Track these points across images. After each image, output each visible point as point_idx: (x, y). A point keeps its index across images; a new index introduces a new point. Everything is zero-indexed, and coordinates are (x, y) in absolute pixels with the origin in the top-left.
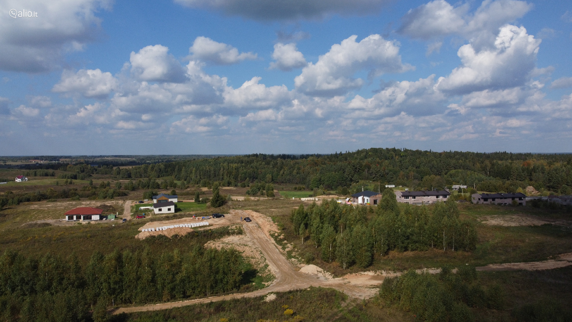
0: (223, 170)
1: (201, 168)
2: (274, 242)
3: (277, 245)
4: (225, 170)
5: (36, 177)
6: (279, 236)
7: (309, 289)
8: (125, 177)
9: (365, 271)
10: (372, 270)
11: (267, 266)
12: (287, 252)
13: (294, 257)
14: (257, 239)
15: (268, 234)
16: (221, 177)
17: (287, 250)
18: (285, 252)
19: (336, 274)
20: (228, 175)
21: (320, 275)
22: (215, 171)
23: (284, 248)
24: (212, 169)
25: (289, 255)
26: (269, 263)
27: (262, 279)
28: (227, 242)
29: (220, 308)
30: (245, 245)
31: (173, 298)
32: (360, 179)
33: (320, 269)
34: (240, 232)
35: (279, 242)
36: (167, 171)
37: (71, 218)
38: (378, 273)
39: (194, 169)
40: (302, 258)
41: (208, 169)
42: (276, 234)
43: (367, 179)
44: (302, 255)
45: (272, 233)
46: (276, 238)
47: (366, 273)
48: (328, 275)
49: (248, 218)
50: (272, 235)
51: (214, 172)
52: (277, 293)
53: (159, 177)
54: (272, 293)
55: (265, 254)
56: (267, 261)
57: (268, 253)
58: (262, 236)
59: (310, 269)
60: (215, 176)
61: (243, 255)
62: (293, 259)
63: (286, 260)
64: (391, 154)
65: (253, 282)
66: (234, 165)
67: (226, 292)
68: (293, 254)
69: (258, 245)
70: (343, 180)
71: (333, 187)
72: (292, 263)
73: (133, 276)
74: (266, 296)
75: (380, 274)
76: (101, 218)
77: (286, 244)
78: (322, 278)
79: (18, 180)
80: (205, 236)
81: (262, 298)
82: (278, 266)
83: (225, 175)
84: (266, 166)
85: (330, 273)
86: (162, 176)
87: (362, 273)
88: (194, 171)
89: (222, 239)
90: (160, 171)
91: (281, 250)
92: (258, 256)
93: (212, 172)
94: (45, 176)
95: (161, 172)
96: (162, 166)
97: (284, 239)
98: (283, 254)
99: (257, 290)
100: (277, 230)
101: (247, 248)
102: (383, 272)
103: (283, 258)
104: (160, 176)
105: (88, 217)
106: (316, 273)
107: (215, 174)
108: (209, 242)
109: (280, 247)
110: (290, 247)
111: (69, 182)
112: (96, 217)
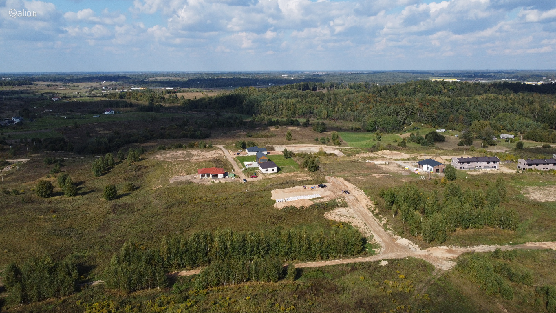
0: (283, 105)
2: (372, 215)
3: (375, 218)
4: (284, 106)
5: (118, 108)
6: (375, 210)
7: (407, 258)
9: (441, 246)
11: (372, 236)
12: (383, 224)
13: (389, 229)
14: (359, 212)
15: (366, 208)
16: (281, 112)
17: (383, 223)
18: (382, 224)
19: (422, 247)
20: (287, 111)
21: (411, 246)
22: (275, 106)
23: (381, 221)
24: (272, 104)
25: (385, 227)
26: (374, 234)
27: (371, 246)
28: (339, 213)
29: (354, 267)
30: (353, 217)
31: (322, 259)
32: (413, 122)
33: (410, 242)
34: (346, 206)
35: (376, 215)
37: (203, 176)
40: (395, 231)
41: (268, 104)
42: (372, 209)
43: (419, 122)
44: (395, 228)
45: (369, 207)
46: (373, 212)
47: (442, 247)
48: (416, 246)
49: (347, 191)
50: (370, 209)
52: (388, 260)
54: (384, 260)
55: (369, 226)
56: (372, 232)
57: (371, 226)
58: (362, 209)
59: (404, 241)
60: (275, 111)
61: (353, 225)
62: (389, 231)
63: (384, 231)
64: (440, 88)
65: (366, 248)
66: (292, 101)
67: (353, 256)
68: (388, 227)
69: (362, 218)
70: (397, 124)
71: (388, 130)
72: (388, 234)
73: (298, 245)
74: (381, 261)
75: (451, 248)
76: (224, 176)
77: (381, 218)
78: (413, 249)
79: (107, 113)
80: (323, 208)
81: (379, 262)
82: (381, 237)
83: (284, 110)
84: (320, 101)
85: (418, 246)
87: (439, 247)
89: (334, 211)
91: (379, 222)
92: (363, 226)
94: (125, 107)
97: (379, 213)
98: (381, 226)
99: (373, 256)
100: (372, 205)
101: (354, 220)
102: (453, 247)
103: (382, 230)
105: (215, 176)
106: (408, 244)
107: (275, 109)
108: (326, 213)
109: (378, 220)
110: (384, 220)
112: (221, 176)
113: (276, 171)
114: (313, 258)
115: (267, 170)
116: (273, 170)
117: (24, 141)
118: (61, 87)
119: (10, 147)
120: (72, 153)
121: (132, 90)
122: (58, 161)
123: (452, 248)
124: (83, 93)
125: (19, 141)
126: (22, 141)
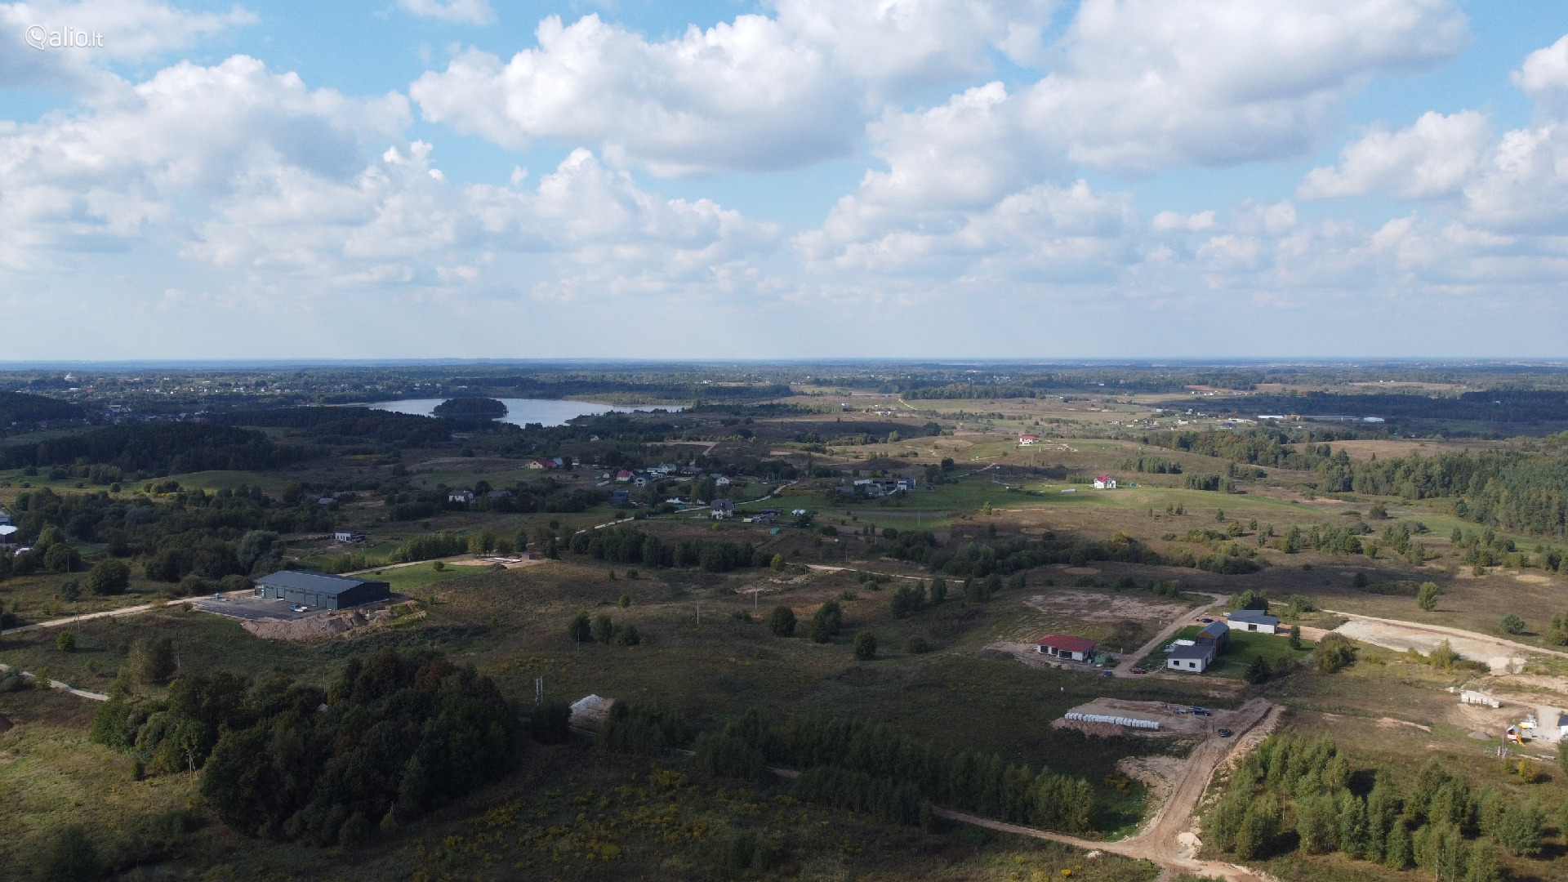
1: (1525, 494)
2: (1208, 784)
3: (1205, 791)
5: (1140, 475)
6: (1226, 776)
7: (1139, 860)
8: (1337, 487)
9: (1237, 865)
10: (1248, 866)
11: (1155, 815)
12: (1204, 804)
13: (1202, 815)
15: (1215, 769)
17: (1208, 801)
18: (1201, 804)
19: (1201, 857)
21: (1191, 850)
23: (1207, 798)
24: (1556, 500)
25: (1201, 810)
26: (1159, 813)
28: (1150, 764)
30: (1166, 778)
33: (1197, 842)
34: (1184, 755)
35: (1214, 786)
36: (1450, 482)
38: (1255, 873)
39: (1506, 493)
40: (1204, 819)
42: (1224, 773)
45: (1224, 768)
46: (1217, 778)
47: (1238, 867)
48: (1196, 852)
50: (1218, 773)
51: (1560, 509)
53: (1422, 497)
54: (1102, 850)
56: (1162, 810)
59: (1189, 840)
61: (1150, 790)
62: (1196, 817)
63: (1186, 815)
68: (1205, 811)
72: (1188, 820)
75: (1257, 875)
76: (1085, 661)
77: (1217, 792)
78: (1183, 854)
79: (1099, 485)
81: (1090, 851)
82: (1164, 822)
86: (1430, 496)
88: (1502, 500)
89: (1147, 758)
90: (1428, 481)
91: (1200, 799)
92: (1164, 796)
93: (1554, 509)
94: (1159, 472)
95: (1429, 485)
96: (1437, 469)
97: (1224, 784)
98: (1195, 807)
100: (1233, 766)
101: (1162, 783)
102: (1263, 874)
103: (1188, 812)
104: (1427, 494)
105: (1067, 655)
106: (1190, 845)
108: (1128, 757)
109: (1205, 794)
110: (1215, 798)
111: (1175, 510)
112: (1077, 656)
113: (1198, 668)
114: (994, 815)
115: (1177, 663)
116: (1192, 665)
117: (869, 532)
118: (1093, 406)
119: (836, 540)
120: (922, 568)
121: (1258, 420)
122: (872, 578)
123: (1260, 875)
124: (1130, 423)
125: (861, 530)
126: (865, 532)
